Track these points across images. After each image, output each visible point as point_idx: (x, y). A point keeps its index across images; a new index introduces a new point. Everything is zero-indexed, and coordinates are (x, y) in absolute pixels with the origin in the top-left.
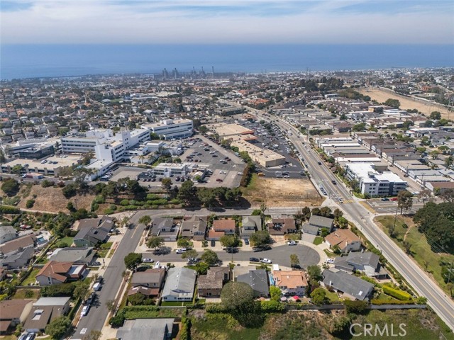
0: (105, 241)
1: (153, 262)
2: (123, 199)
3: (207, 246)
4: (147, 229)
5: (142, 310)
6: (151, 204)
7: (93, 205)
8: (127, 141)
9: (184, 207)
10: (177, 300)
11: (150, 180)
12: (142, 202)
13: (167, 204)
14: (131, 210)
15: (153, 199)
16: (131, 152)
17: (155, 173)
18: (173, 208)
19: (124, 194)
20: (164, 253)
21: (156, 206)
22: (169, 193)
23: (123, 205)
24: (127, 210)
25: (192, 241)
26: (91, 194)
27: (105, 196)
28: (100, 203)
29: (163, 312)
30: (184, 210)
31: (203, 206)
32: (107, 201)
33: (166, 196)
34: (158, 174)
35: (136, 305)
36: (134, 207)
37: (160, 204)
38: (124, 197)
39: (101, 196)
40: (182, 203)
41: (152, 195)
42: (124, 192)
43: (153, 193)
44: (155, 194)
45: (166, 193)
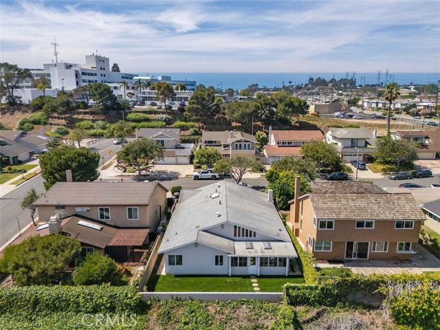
2: (82, 120)
19: (85, 113)
22: (168, 113)
27: (47, 114)
38: (84, 117)
39: (40, 113)
40: (193, 127)
41: (138, 114)
42: (87, 110)
43: (139, 112)
44: (142, 114)
45: (163, 113)
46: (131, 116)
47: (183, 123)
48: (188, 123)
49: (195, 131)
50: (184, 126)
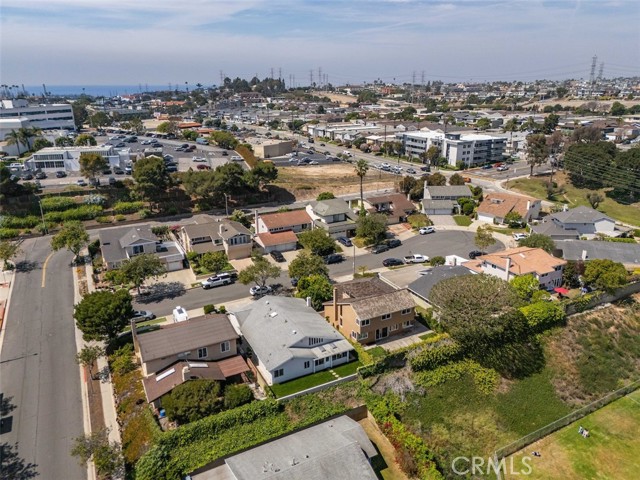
1: (154, 317)
4: (80, 262)
6: (59, 220)
9: (149, 216)
13: (105, 214)
17: (40, 165)
18: (122, 221)
20: (172, 296)
22: (102, 192)
29: (298, 408)
31: (196, 209)
34: (50, 165)
36: (8, 231)
40: (142, 208)
41: (57, 198)
43: (57, 195)
44: (63, 198)
45: (94, 192)
46: (45, 202)
47: (127, 204)
48: (135, 203)
49: (147, 213)
50: (129, 208)
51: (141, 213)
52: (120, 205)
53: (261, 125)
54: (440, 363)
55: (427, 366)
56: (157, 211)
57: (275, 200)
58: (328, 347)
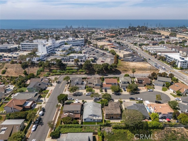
0: (45, 89)
1: (74, 100)
2: (53, 69)
3: (103, 92)
4: (68, 83)
5: (71, 127)
6: (69, 72)
7: (38, 72)
8: (54, 44)
9: (86, 74)
10: (92, 121)
11: (67, 61)
12: (64, 71)
13: (77, 72)
14: (58, 75)
15: (70, 70)
16: (56, 49)
17: (70, 58)
18: (80, 74)
19: (54, 67)
20: (79, 95)
21: (71, 73)
22: (78, 67)
23: (54, 73)
24: (56, 75)
25: (94, 89)
26: (36, 67)
27: (44, 68)
28: (41, 71)
29: (85, 128)
30: (86, 75)
31: (96, 73)
32: (45, 70)
33: (77, 68)
34: (71, 58)
35: (67, 124)
36: (59, 73)
37: (73, 72)
38: (54, 68)
39: (41, 68)
40: (84, 71)
42: (54, 66)
44: (70, 67)
45: (76, 67)
46: (67, 68)
51: (84, 73)
52: (81, 70)
53: (132, 44)
54: (119, 128)
55: (116, 128)
56: (88, 72)
57: (116, 73)
58: (97, 117)
